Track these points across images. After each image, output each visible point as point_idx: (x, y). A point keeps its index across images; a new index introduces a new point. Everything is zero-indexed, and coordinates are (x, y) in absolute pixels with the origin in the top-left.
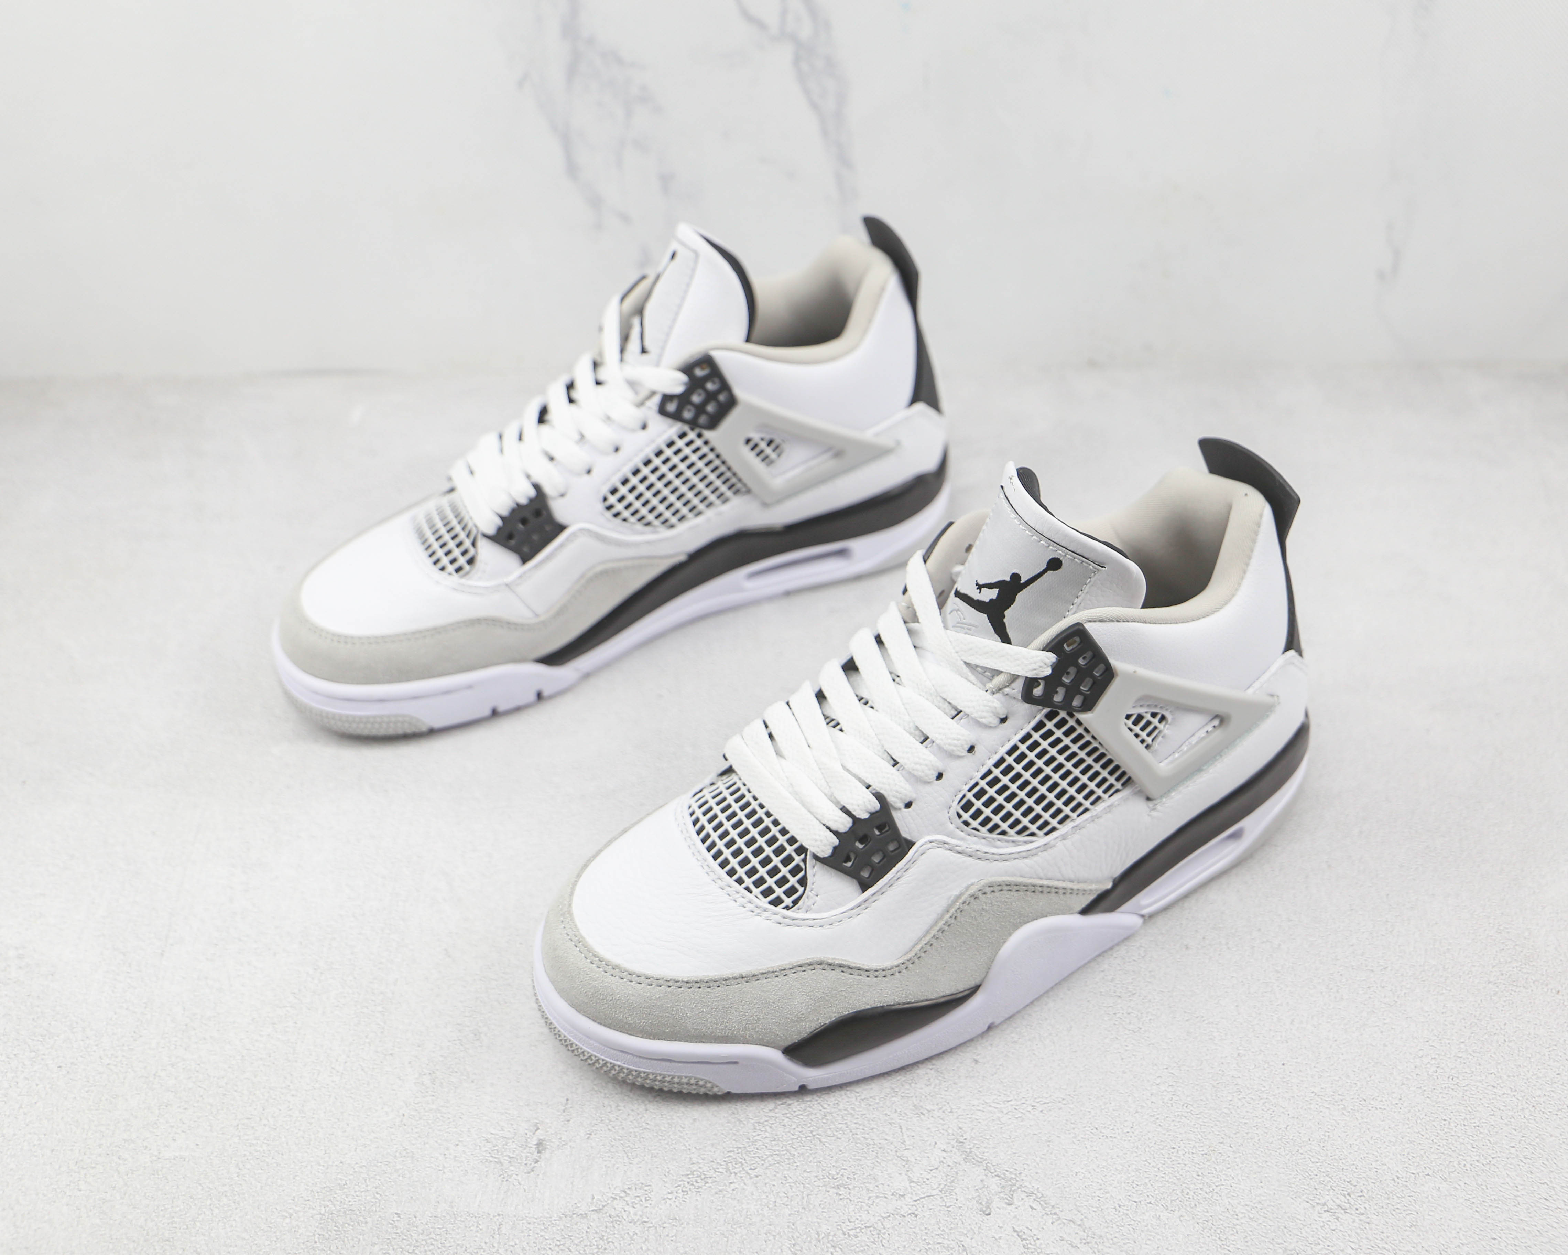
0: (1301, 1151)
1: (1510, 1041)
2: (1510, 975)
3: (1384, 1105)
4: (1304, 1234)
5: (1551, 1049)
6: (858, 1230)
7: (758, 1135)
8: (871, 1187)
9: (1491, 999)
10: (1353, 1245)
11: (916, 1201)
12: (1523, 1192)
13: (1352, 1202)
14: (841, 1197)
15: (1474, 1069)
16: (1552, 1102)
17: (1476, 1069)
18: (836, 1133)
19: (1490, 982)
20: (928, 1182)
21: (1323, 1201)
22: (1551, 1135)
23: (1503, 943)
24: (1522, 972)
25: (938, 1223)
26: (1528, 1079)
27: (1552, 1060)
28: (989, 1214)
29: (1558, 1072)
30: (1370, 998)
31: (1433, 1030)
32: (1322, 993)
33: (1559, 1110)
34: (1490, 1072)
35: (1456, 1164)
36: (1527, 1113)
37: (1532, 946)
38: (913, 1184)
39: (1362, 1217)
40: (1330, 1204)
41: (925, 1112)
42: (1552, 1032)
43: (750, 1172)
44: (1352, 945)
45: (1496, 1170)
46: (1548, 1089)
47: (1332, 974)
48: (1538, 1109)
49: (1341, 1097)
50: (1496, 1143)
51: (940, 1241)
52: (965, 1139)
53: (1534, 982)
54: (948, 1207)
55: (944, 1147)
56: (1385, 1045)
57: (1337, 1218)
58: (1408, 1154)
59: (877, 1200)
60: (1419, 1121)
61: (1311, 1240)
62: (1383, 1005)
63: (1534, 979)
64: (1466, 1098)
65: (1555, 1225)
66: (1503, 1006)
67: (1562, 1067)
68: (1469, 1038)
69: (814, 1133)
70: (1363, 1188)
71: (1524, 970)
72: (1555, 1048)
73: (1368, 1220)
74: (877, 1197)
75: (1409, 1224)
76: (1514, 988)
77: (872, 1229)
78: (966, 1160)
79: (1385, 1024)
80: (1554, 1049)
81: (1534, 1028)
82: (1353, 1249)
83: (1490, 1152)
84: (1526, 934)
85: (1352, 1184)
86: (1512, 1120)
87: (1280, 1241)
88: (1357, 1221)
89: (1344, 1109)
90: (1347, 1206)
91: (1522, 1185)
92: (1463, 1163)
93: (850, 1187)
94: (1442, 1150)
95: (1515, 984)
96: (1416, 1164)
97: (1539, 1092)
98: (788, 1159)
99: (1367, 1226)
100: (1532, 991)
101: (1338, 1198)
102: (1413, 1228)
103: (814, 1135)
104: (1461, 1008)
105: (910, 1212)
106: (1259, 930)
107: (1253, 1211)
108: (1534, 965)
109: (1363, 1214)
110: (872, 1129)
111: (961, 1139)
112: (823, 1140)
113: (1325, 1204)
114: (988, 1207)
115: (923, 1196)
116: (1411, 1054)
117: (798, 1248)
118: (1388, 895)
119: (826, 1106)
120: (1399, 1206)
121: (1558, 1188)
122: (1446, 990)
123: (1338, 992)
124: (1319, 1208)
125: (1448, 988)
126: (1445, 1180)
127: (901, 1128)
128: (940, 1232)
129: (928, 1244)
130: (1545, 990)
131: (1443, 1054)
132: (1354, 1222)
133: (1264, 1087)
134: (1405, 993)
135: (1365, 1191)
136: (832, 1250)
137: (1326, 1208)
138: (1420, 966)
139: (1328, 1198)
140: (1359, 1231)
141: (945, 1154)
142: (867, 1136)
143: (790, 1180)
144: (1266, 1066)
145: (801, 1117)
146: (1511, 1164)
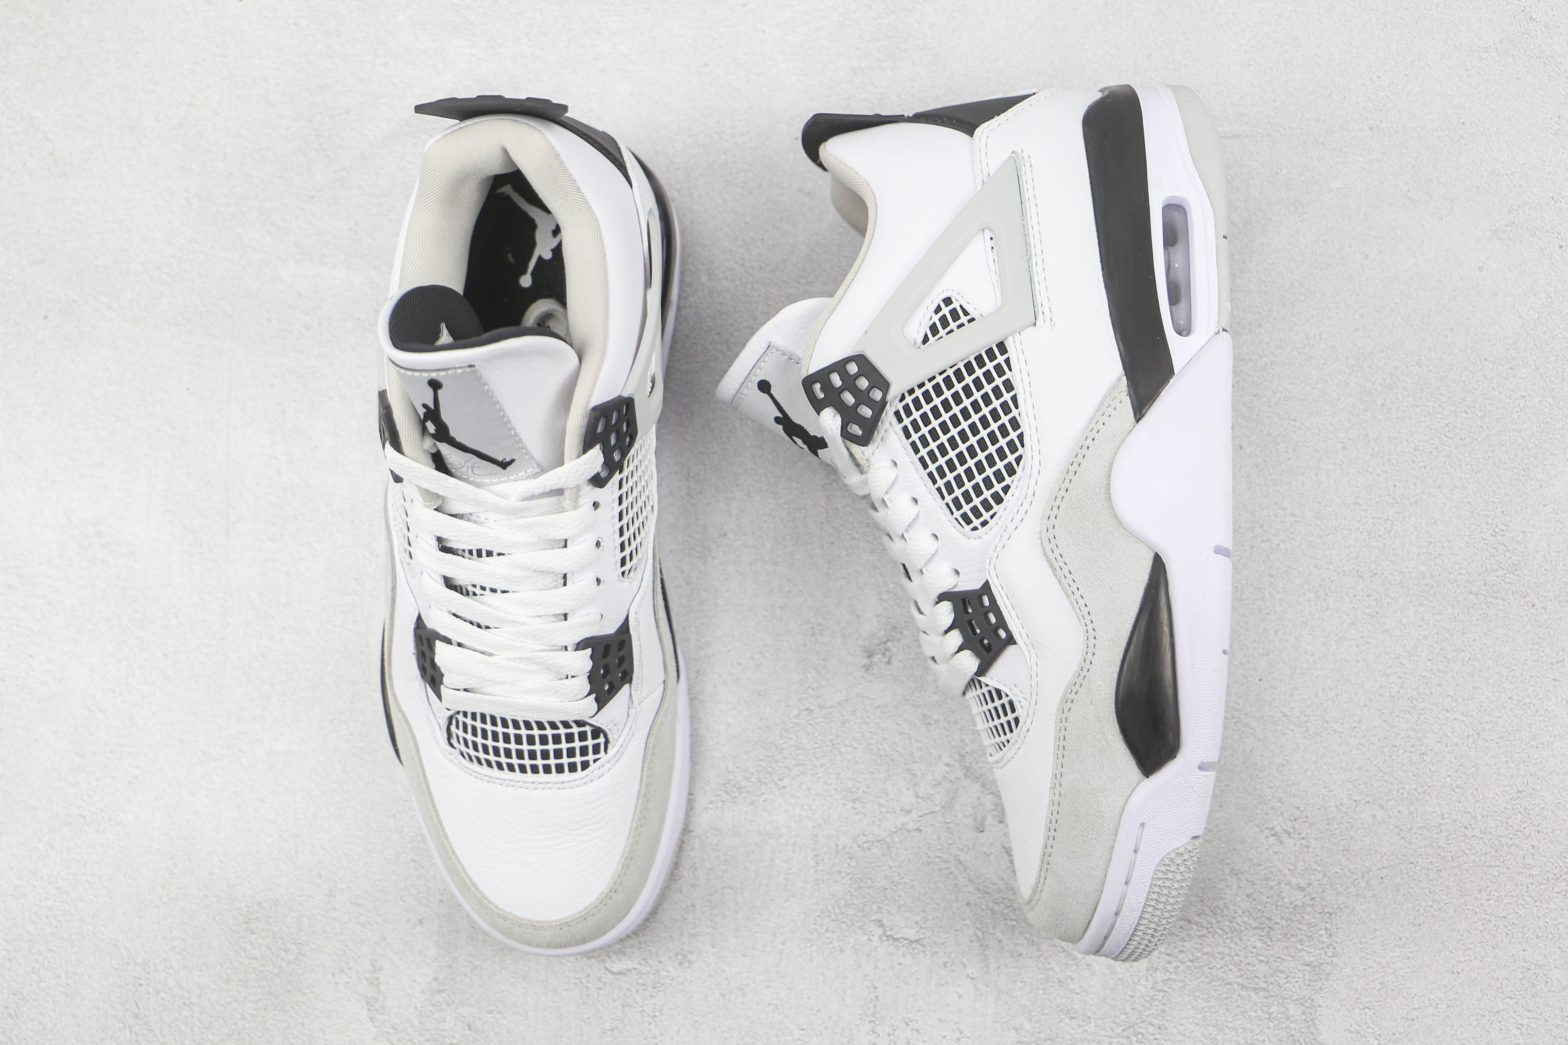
0: (1260, 776)
1: (1474, 660)
2: (1493, 585)
3: (1343, 728)
4: (1250, 856)
5: (1510, 669)
6: (871, 843)
7: (785, 743)
8: (882, 801)
9: (1468, 612)
10: (1290, 867)
11: (920, 817)
12: (1447, 821)
13: (1297, 827)
14: (857, 811)
15: (1433, 691)
16: (1496, 730)
17: (1436, 690)
18: (853, 743)
19: (1471, 593)
20: (932, 798)
21: (1271, 825)
22: (1486, 765)
23: (1494, 548)
24: (1505, 582)
25: (939, 838)
26: (1480, 703)
27: (1508, 682)
28: (982, 831)
29: (1510, 696)
30: (1354, 608)
31: (1405, 645)
32: (1309, 601)
33: (1500, 738)
34: (1448, 694)
35: (1395, 792)
36: (1471, 740)
37: (1522, 552)
38: (919, 800)
39: (1304, 842)
40: (1278, 829)
41: (932, 722)
42: (1516, 650)
43: (778, 782)
44: (1348, 547)
45: (1429, 799)
46: (1497, 715)
47: (1323, 580)
48: (1482, 736)
49: (1306, 719)
50: (1435, 772)
51: (940, 855)
52: (967, 753)
53: (1513, 593)
54: (948, 823)
55: (947, 760)
56: (1358, 661)
57: (1281, 842)
58: (1355, 781)
59: (888, 816)
60: (1371, 747)
61: (1255, 861)
62: (1365, 616)
63: (1514, 590)
64: (1419, 722)
65: (1467, 852)
66: (1478, 620)
67: (1515, 690)
68: (1437, 655)
69: (834, 742)
70: (1309, 814)
71: (1508, 580)
72: (1514, 668)
73: (1307, 844)
74: (888, 812)
75: (1341, 848)
76: (1492, 600)
77: (882, 842)
78: (966, 776)
79: (1362, 637)
80: (1513, 670)
81: (1501, 646)
82: (1289, 870)
83: (1428, 780)
84: (1520, 538)
85: (1299, 810)
86: (1456, 748)
87: (1228, 861)
88: (1298, 844)
89: (1307, 731)
90: (1292, 830)
91: (1448, 814)
92: (1401, 791)
93: (865, 801)
94: (1386, 777)
95: (1494, 595)
96: (1360, 791)
97: (1487, 718)
98: (811, 770)
99: (1305, 849)
100: (1509, 603)
101: (1285, 823)
102: (1344, 852)
103: (834, 745)
104: (1437, 621)
105: (915, 827)
106: (1262, 526)
107: (1210, 834)
108: (1518, 575)
109: (1303, 838)
110: (885, 739)
111: (963, 753)
112: (842, 750)
113: (1272, 829)
114: (982, 824)
115: (927, 812)
116: (1379, 671)
117: (820, 858)
118: (1395, 486)
119: (844, 713)
120: (1337, 832)
121: (1479, 817)
122: (1428, 600)
123: (1325, 600)
124: (1266, 832)
125: (1430, 599)
126: (1382, 807)
127: (910, 739)
128: (939, 847)
129: (930, 857)
130: (1522, 603)
131: (1409, 672)
132: (1295, 845)
133: (1239, 705)
134: (1388, 603)
135: (1310, 817)
136: (848, 861)
137: (1273, 833)
138: (1409, 572)
139: (1276, 823)
140: (1297, 854)
141: (947, 769)
142: (880, 746)
143: (813, 793)
144: (1244, 681)
145: (823, 724)
146: (1444, 793)
